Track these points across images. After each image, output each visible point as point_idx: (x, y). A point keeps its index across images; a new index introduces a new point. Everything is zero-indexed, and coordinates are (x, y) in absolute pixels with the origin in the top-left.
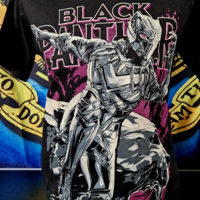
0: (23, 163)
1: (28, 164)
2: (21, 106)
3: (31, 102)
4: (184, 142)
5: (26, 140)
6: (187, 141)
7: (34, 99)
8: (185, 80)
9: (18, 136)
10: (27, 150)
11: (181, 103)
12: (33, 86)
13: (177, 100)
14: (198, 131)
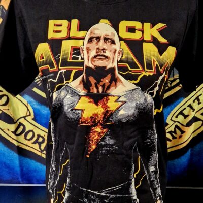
0: (18, 179)
1: (22, 180)
2: (16, 122)
3: (27, 118)
4: (176, 160)
5: (21, 157)
6: (179, 160)
7: (30, 115)
8: (180, 100)
9: (13, 152)
10: (21, 166)
11: (175, 122)
12: (30, 102)
13: (171, 120)
14: (190, 150)
